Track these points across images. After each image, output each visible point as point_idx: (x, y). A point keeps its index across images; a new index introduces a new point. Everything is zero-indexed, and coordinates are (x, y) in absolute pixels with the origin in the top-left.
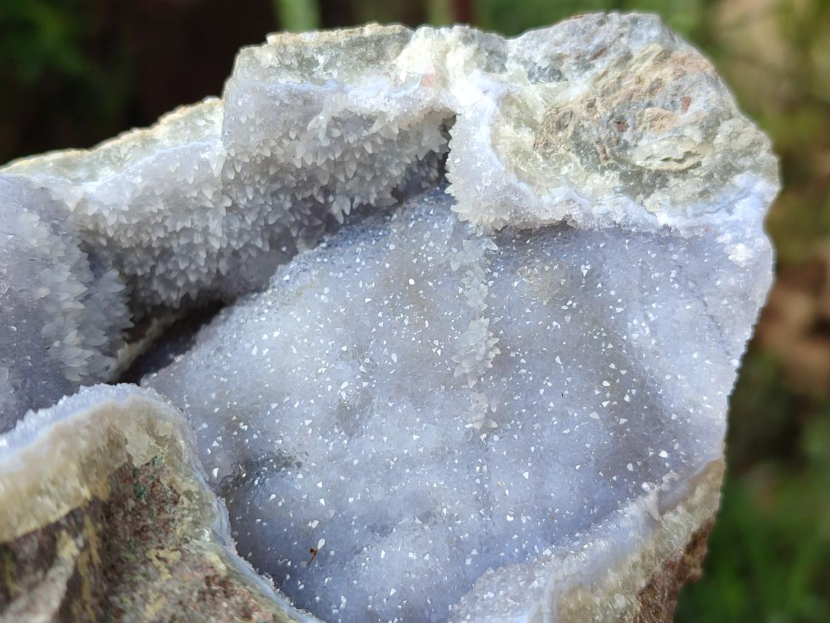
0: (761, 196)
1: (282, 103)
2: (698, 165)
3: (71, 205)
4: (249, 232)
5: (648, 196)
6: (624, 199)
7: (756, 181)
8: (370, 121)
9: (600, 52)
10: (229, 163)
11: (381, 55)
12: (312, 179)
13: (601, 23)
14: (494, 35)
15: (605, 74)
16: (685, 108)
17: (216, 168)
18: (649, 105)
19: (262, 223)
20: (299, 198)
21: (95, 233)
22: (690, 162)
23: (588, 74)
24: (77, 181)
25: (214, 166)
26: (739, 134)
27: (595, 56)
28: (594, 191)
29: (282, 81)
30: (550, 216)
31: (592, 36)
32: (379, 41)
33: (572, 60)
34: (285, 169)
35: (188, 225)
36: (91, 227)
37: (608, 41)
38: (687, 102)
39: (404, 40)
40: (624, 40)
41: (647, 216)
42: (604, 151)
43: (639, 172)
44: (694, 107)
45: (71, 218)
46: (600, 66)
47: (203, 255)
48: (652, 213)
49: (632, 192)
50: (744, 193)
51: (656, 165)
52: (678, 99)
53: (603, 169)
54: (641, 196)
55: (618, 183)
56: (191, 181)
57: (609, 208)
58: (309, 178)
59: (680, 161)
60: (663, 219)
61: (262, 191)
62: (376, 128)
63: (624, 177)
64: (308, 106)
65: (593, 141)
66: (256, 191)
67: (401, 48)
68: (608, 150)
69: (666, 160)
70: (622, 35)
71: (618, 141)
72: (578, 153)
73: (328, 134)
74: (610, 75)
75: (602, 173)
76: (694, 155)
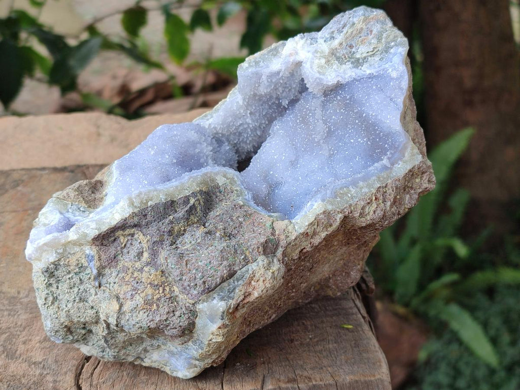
0: (400, 53)
1: (250, 77)
2: (378, 50)
3: (207, 127)
4: (259, 119)
5: (362, 66)
6: (354, 69)
7: (398, 49)
8: (278, 73)
9: (344, 26)
10: (244, 99)
11: (278, 52)
12: (271, 97)
13: (343, 16)
14: (313, 33)
15: (347, 32)
16: (371, 34)
17: (241, 103)
18: (360, 37)
19: (262, 115)
20: (270, 104)
21: (217, 133)
22: (376, 50)
23: (342, 34)
24: (208, 120)
25: (240, 102)
26: (389, 36)
27: (343, 28)
28: (344, 70)
29: (250, 70)
30: (332, 83)
31: (340, 22)
32: (276, 49)
33: (336, 32)
34: (261, 96)
35: (241, 122)
36: (215, 132)
37: (346, 21)
38: (371, 31)
39: (284, 45)
40: (351, 19)
41: (363, 72)
42: (345, 57)
43: (358, 59)
44: (373, 32)
45: (208, 131)
46: (345, 31)
47: (249, 130)
48: (365, 71)
49: (357, 67)
50: (395, 54)
51: (364, 55)
52: (369, 32)
53: (345, 63)
54: (360, 67)
55: (351, 65)
56: (235, 109)
57: (350, 74)
58: (270, 97)
59: (373, 51)
60: (368, 72)
61: (257, 105)
62: (281, 75)
63: (352, 63)
64: (258, 76)
65: (341, 55)
66: (255, 106)
67: (283, 48)
68: (347, 56)
69: (367, 53)
70: (350, 18)
71: (350, 52)
72: (337, 60)
73: (268, 81)
74: (349, 32)
75: (345, 64)
76: (376, 48)
